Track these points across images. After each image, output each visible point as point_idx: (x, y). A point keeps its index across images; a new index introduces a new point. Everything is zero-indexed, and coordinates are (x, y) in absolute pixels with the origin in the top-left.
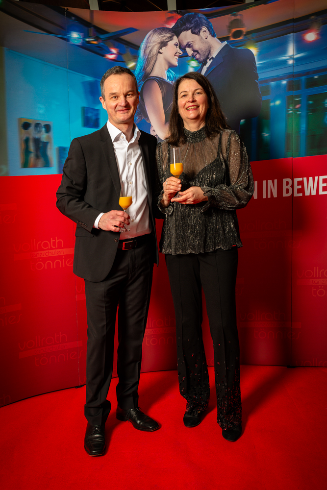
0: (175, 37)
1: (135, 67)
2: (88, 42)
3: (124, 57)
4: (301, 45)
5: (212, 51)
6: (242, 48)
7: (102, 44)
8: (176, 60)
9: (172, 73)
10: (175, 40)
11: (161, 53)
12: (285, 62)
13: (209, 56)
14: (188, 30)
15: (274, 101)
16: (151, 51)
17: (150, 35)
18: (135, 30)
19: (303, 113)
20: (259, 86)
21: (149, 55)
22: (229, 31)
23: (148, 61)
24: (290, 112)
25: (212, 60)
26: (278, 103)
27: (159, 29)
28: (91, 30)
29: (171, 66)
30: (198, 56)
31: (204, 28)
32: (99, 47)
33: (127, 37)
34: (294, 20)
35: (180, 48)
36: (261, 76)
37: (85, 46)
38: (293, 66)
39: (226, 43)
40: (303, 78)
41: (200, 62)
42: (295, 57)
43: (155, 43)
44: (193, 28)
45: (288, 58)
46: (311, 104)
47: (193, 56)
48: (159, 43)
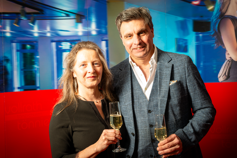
23: (223, 4)
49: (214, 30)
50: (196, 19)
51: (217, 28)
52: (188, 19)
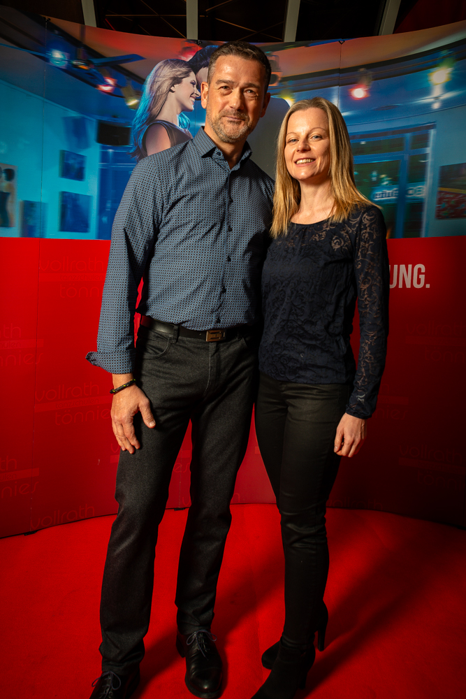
0: (192, 74)
1: (136, 106)
2: (76, 66)
4: (347, 102)
6: (276, 96)
7: (94, 70)
8: (192, 103)
9: (185, 119)
10: (192, 77)
11: (173, 92)
16: (159, 87)
17: (160, 67)
18: (141, 58)
21: (157, 92)
23: (155, 99)
27: (172, 60)
28: (81, 50)
29: (185, 110)
32: (89, 74)
33: (129, 66)
34: (340, 71)
35: (198, 87)
37: (70, 71)
43: (166, 78)
48: (171, 78)
49: (136, 144)
50: (105, 119)
51: (141, 142)
52: (89, 118)
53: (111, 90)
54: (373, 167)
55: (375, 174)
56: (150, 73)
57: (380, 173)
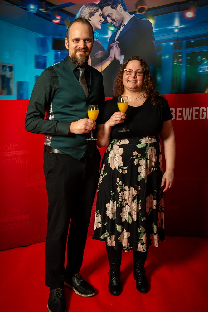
0: (100, 10)
2: (41, 12)
3: (65, 22)
4: (183, 20)
5: (124, 20)
6: (145, 19)
7: (50, 13)
8: (100, 25)
9: (97, 34)
10: (100, 12)
11: (90, 20)
12: (172, 30)
13: (122, 24)
14: (108, 6)
15: (165, 56)
17: (83, 8)
18: (73, 4)
19: (183, 65)
20: (155, 45)
22: (136, 8)
24: (175, 63)
25: (124, 26)
26: (167, 57)
27: (89, 4)
28: (44, 3)
29: (96, 29)
30: (115, 23)
31: (119, 5)
32: (48, 15)
33: (67, 9)
34: (179, 3)
35: (103, 17)
36: (157, 38)
37: (38, 14)
38: (177, 33)
39: (134, 15)
40: (184, 41)
41: (116, 27)
42: (179, 27)
43: (86, 14)
44: (112, 5)
45: (174, 27)
46: (189, 59)
47: (112, 23)
48: (89, 13)
50: (56, 37)
52: (48, 37)
53: (59, 22)
54: (198, 54)
55: (199, 58)
56: (78, 11)
57: (202, 57)
